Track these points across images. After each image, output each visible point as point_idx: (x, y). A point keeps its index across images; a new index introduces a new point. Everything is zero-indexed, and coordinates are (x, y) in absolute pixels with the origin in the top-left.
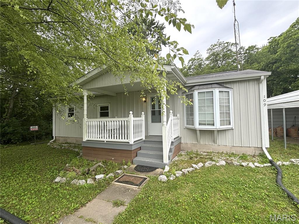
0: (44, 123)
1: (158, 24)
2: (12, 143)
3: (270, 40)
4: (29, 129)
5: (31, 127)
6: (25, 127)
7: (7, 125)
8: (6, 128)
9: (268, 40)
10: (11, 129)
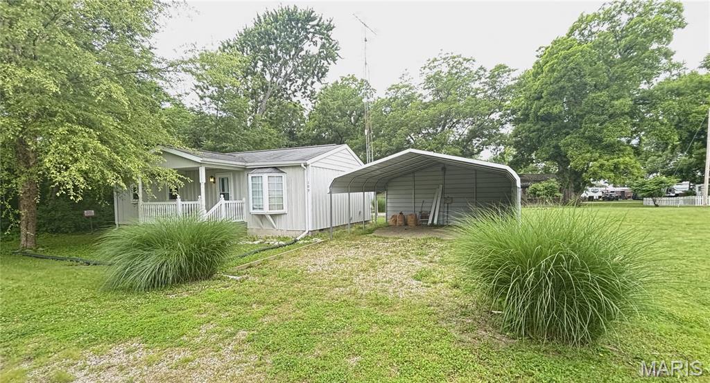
0: (104, 204)
1: (320, 21)
2: (63, 232)
3: (540, 53)
4: (82, 214)
5: (85, 212)
6: (78, 212)
7: (53, 209)
8: (53, 212)
9: (537, 51)
10: (59, 214)
